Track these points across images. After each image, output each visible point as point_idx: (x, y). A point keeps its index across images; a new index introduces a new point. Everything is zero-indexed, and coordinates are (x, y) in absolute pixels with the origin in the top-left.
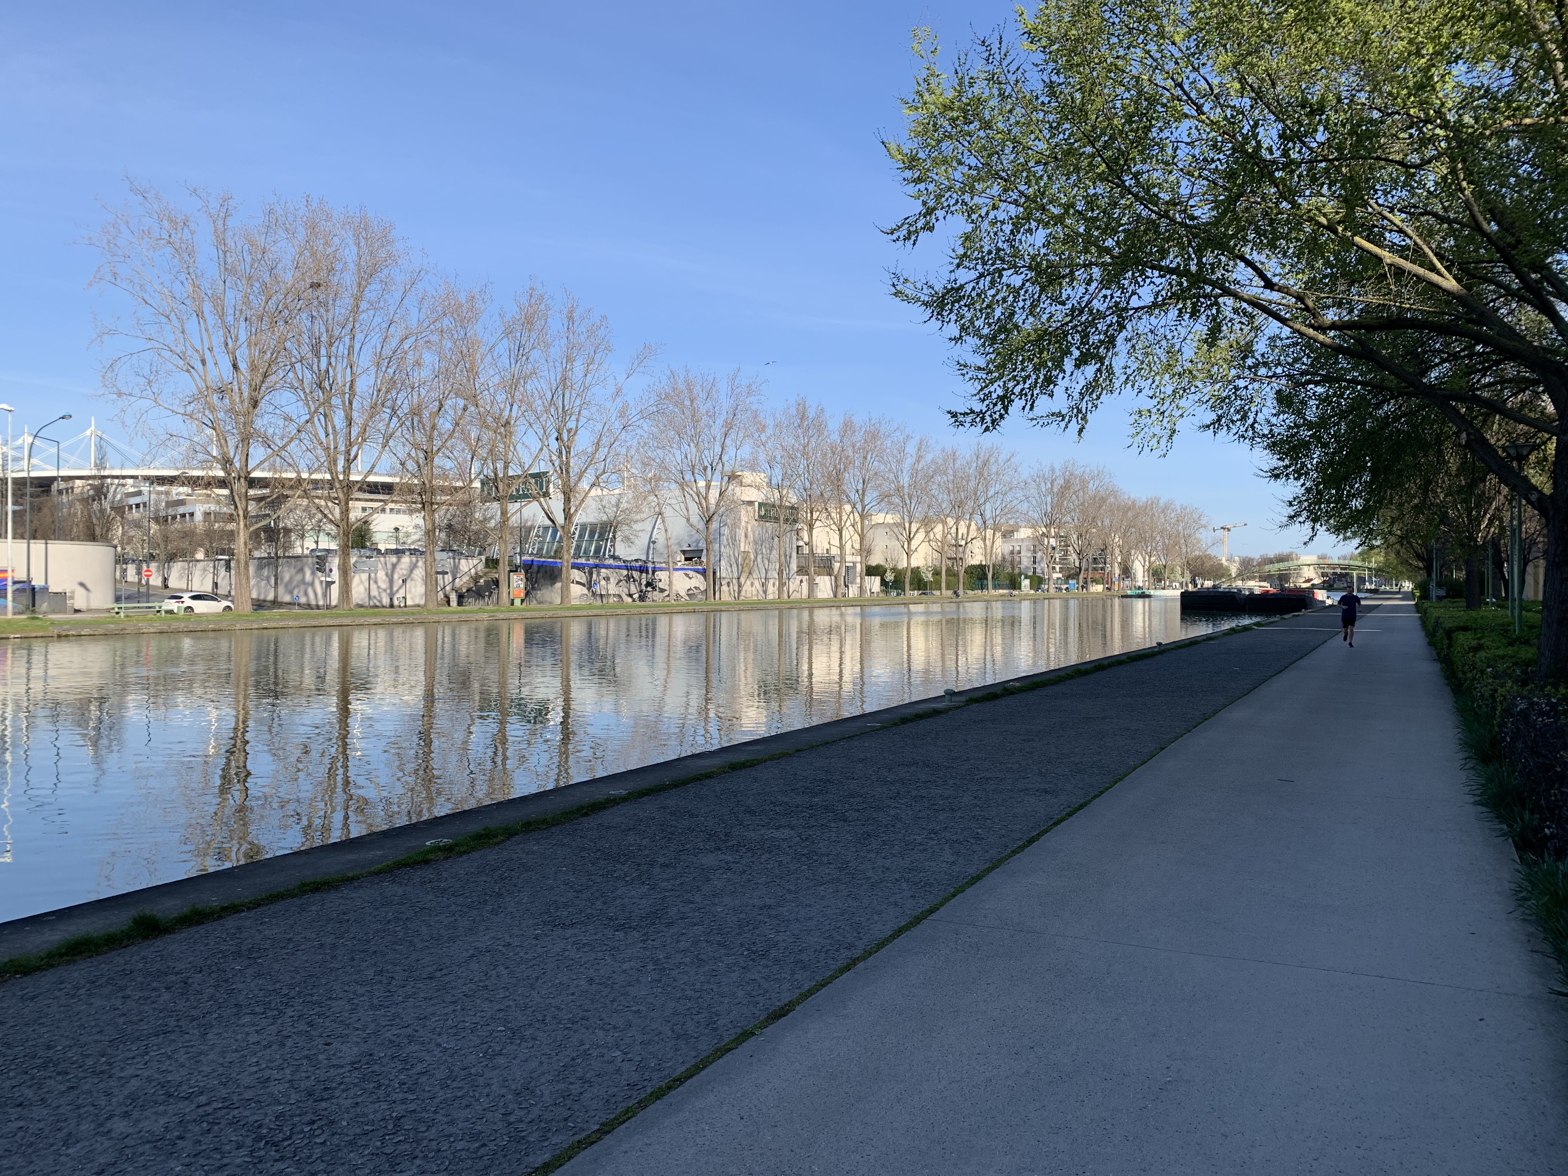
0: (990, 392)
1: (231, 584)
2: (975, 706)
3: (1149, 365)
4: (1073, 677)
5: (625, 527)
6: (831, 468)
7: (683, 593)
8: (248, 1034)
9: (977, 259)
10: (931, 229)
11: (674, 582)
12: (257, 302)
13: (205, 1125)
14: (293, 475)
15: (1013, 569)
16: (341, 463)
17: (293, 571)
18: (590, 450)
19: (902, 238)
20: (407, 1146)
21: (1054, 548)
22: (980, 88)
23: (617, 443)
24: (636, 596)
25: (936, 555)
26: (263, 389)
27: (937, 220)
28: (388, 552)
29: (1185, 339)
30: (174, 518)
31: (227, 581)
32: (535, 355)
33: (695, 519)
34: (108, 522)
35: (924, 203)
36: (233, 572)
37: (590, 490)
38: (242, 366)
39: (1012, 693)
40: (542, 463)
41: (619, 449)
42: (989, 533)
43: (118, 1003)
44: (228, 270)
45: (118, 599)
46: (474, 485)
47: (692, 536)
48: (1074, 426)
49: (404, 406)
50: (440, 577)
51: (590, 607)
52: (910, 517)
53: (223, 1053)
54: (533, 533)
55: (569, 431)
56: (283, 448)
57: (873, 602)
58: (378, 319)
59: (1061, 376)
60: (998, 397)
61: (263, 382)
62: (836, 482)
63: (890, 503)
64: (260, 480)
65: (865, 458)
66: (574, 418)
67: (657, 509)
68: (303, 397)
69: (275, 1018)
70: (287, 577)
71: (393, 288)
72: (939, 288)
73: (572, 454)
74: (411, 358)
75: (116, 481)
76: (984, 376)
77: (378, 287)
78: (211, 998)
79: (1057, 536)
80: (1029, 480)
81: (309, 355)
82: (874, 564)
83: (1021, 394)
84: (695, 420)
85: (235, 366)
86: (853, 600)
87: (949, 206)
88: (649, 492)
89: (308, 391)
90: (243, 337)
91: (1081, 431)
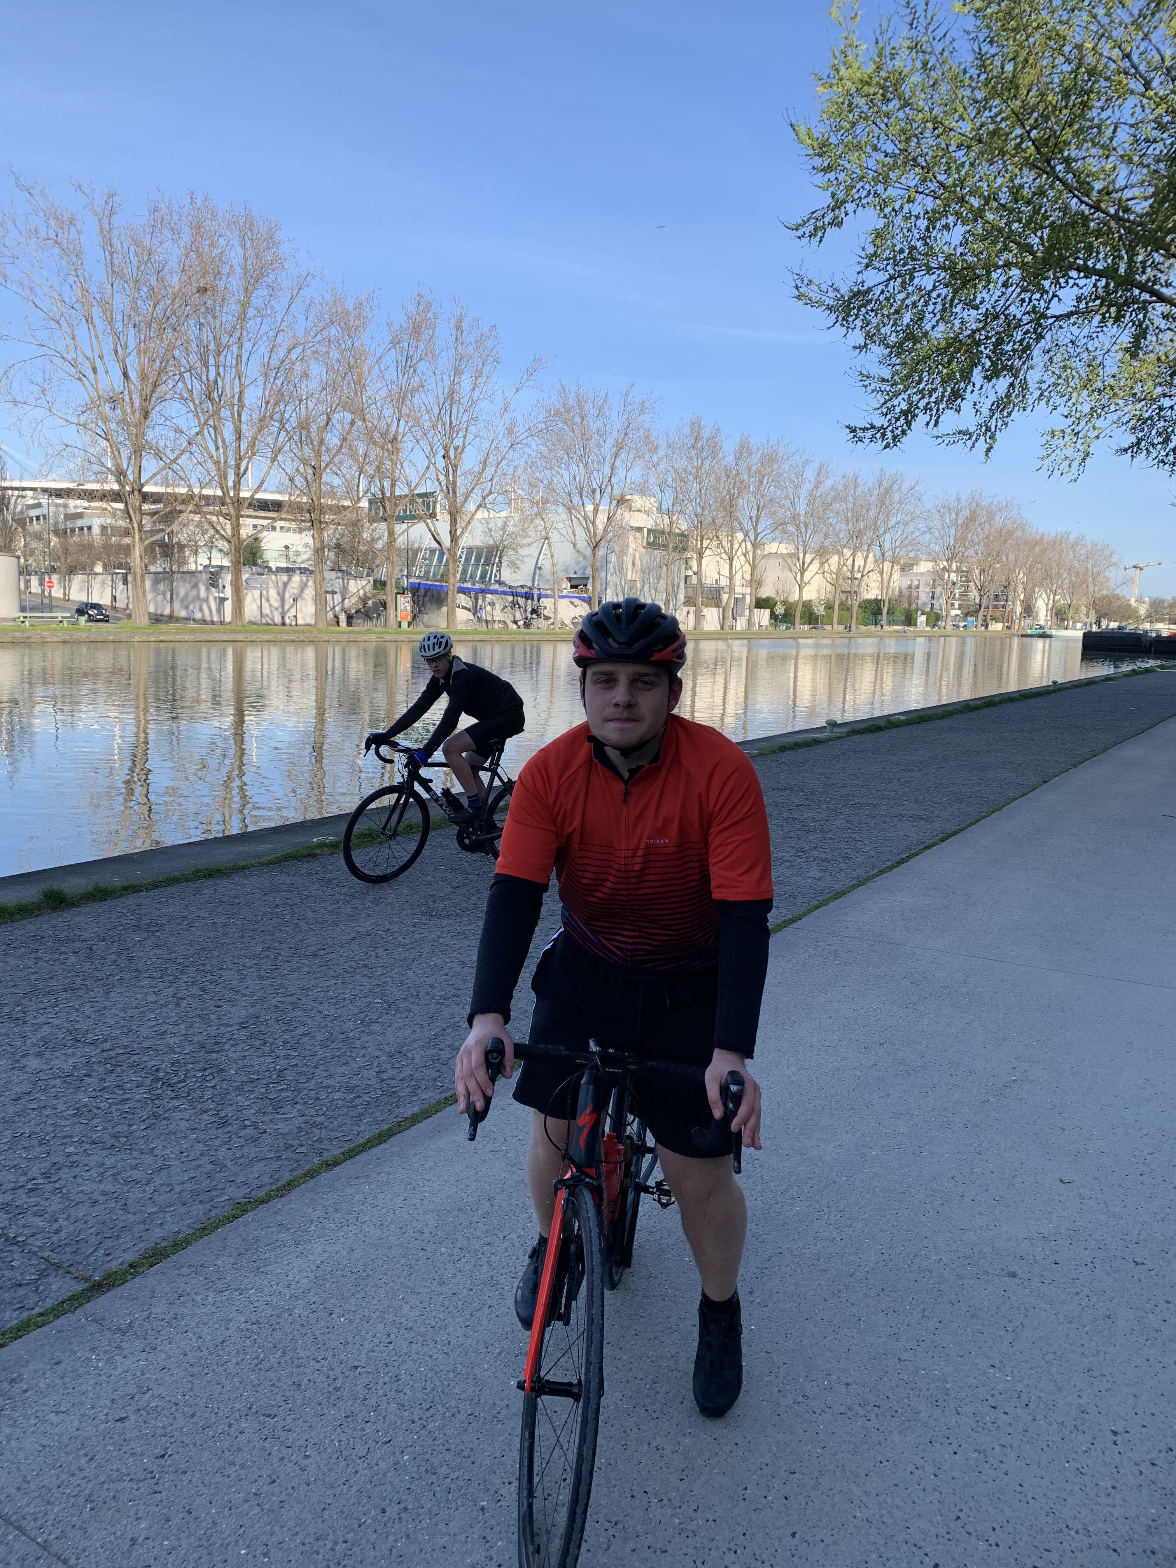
0: (894, 406)
1: (128, 598)
2: (857, 738)
3: (1067, 380)
4: (961, 712)
5: (511, 552)
6: (724, 494)
7: (568, 621)
8: (146, 994)
9: (888, 259)
10: (840, 224)
11: (559, 610)
12: (145, 308)
13: (108, 1066)
14: (183, 490)
15: (910, 605)
16: (231, 478)
17: (188, 586)
18: (476, 469)
19: (807, 234)
20: (289, 1093)
21: (954, 584)
22: (904, 62)
23: (504, 462)
24: (521, 623)
25: (830, 588)
26: (154, 399)
27: (847, 214)
28: (280, 570)
29: (1109, 351)
30: (73, 530)
31: (125, 595)
32: (422, 366)
33: (582, 545)
34: (10, 532)
35: (833, 195)
36: (130, 586)
37: (476, 511)
38: (133, 375)
39: (896, 726)
40: (429, 482)
41: (506, 468)
42: (887, 566)
43: (31, 963)
44: (115, 273)
45: (23, 609)
46: (361, 504)
47: (579, 562)
48: (982, 446)
49: (292, 419)
50: (329, 596)
51: (476, 632)
52: (805, 547)
53: (124, 1009)
54: (420, 556)
55: (456, 449)
56: (174, 461)
57: (761, 635)
58: (265, 328)
59: (970, 388)
60: (902, 411)
61: (153, 391)
62: (729, 507)
63: (784, 531)
64: (153, 494)
65: (761, 482)
66: (461, 434)
67: (543, 533)
68: (192, 408)
69: (170, 982)
70: (182, 593)
71: (280, 293)
72: (844, 290)
73: (459, 473)
74: (298, 368)
75: (16, 493)
76: (888, 388)
77: (265, 292)
78: (113, 963)
79: (958, 571)
80: (933, 511)
81: (198, 364)
82: (764, 596)
83: (926, 409)
84: (585, 437)
85: (125, 375)
86: (740, 633)
87: (860, 198)
88: (536, 515)
89: (197, 402)
90: (132, 344)
91: (988, 450)
